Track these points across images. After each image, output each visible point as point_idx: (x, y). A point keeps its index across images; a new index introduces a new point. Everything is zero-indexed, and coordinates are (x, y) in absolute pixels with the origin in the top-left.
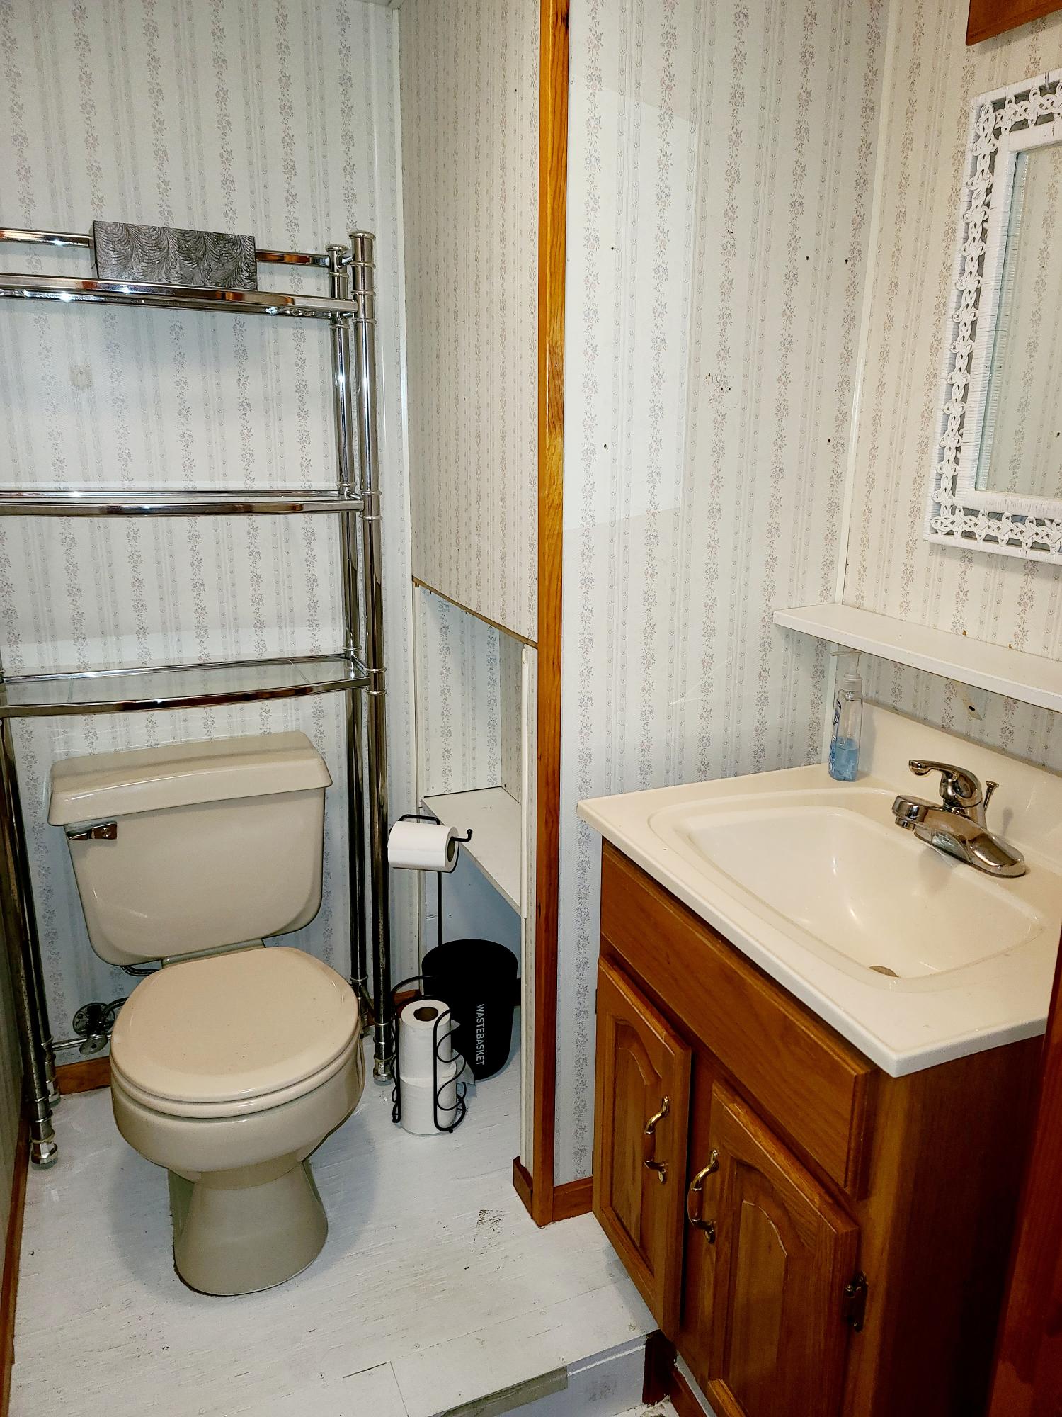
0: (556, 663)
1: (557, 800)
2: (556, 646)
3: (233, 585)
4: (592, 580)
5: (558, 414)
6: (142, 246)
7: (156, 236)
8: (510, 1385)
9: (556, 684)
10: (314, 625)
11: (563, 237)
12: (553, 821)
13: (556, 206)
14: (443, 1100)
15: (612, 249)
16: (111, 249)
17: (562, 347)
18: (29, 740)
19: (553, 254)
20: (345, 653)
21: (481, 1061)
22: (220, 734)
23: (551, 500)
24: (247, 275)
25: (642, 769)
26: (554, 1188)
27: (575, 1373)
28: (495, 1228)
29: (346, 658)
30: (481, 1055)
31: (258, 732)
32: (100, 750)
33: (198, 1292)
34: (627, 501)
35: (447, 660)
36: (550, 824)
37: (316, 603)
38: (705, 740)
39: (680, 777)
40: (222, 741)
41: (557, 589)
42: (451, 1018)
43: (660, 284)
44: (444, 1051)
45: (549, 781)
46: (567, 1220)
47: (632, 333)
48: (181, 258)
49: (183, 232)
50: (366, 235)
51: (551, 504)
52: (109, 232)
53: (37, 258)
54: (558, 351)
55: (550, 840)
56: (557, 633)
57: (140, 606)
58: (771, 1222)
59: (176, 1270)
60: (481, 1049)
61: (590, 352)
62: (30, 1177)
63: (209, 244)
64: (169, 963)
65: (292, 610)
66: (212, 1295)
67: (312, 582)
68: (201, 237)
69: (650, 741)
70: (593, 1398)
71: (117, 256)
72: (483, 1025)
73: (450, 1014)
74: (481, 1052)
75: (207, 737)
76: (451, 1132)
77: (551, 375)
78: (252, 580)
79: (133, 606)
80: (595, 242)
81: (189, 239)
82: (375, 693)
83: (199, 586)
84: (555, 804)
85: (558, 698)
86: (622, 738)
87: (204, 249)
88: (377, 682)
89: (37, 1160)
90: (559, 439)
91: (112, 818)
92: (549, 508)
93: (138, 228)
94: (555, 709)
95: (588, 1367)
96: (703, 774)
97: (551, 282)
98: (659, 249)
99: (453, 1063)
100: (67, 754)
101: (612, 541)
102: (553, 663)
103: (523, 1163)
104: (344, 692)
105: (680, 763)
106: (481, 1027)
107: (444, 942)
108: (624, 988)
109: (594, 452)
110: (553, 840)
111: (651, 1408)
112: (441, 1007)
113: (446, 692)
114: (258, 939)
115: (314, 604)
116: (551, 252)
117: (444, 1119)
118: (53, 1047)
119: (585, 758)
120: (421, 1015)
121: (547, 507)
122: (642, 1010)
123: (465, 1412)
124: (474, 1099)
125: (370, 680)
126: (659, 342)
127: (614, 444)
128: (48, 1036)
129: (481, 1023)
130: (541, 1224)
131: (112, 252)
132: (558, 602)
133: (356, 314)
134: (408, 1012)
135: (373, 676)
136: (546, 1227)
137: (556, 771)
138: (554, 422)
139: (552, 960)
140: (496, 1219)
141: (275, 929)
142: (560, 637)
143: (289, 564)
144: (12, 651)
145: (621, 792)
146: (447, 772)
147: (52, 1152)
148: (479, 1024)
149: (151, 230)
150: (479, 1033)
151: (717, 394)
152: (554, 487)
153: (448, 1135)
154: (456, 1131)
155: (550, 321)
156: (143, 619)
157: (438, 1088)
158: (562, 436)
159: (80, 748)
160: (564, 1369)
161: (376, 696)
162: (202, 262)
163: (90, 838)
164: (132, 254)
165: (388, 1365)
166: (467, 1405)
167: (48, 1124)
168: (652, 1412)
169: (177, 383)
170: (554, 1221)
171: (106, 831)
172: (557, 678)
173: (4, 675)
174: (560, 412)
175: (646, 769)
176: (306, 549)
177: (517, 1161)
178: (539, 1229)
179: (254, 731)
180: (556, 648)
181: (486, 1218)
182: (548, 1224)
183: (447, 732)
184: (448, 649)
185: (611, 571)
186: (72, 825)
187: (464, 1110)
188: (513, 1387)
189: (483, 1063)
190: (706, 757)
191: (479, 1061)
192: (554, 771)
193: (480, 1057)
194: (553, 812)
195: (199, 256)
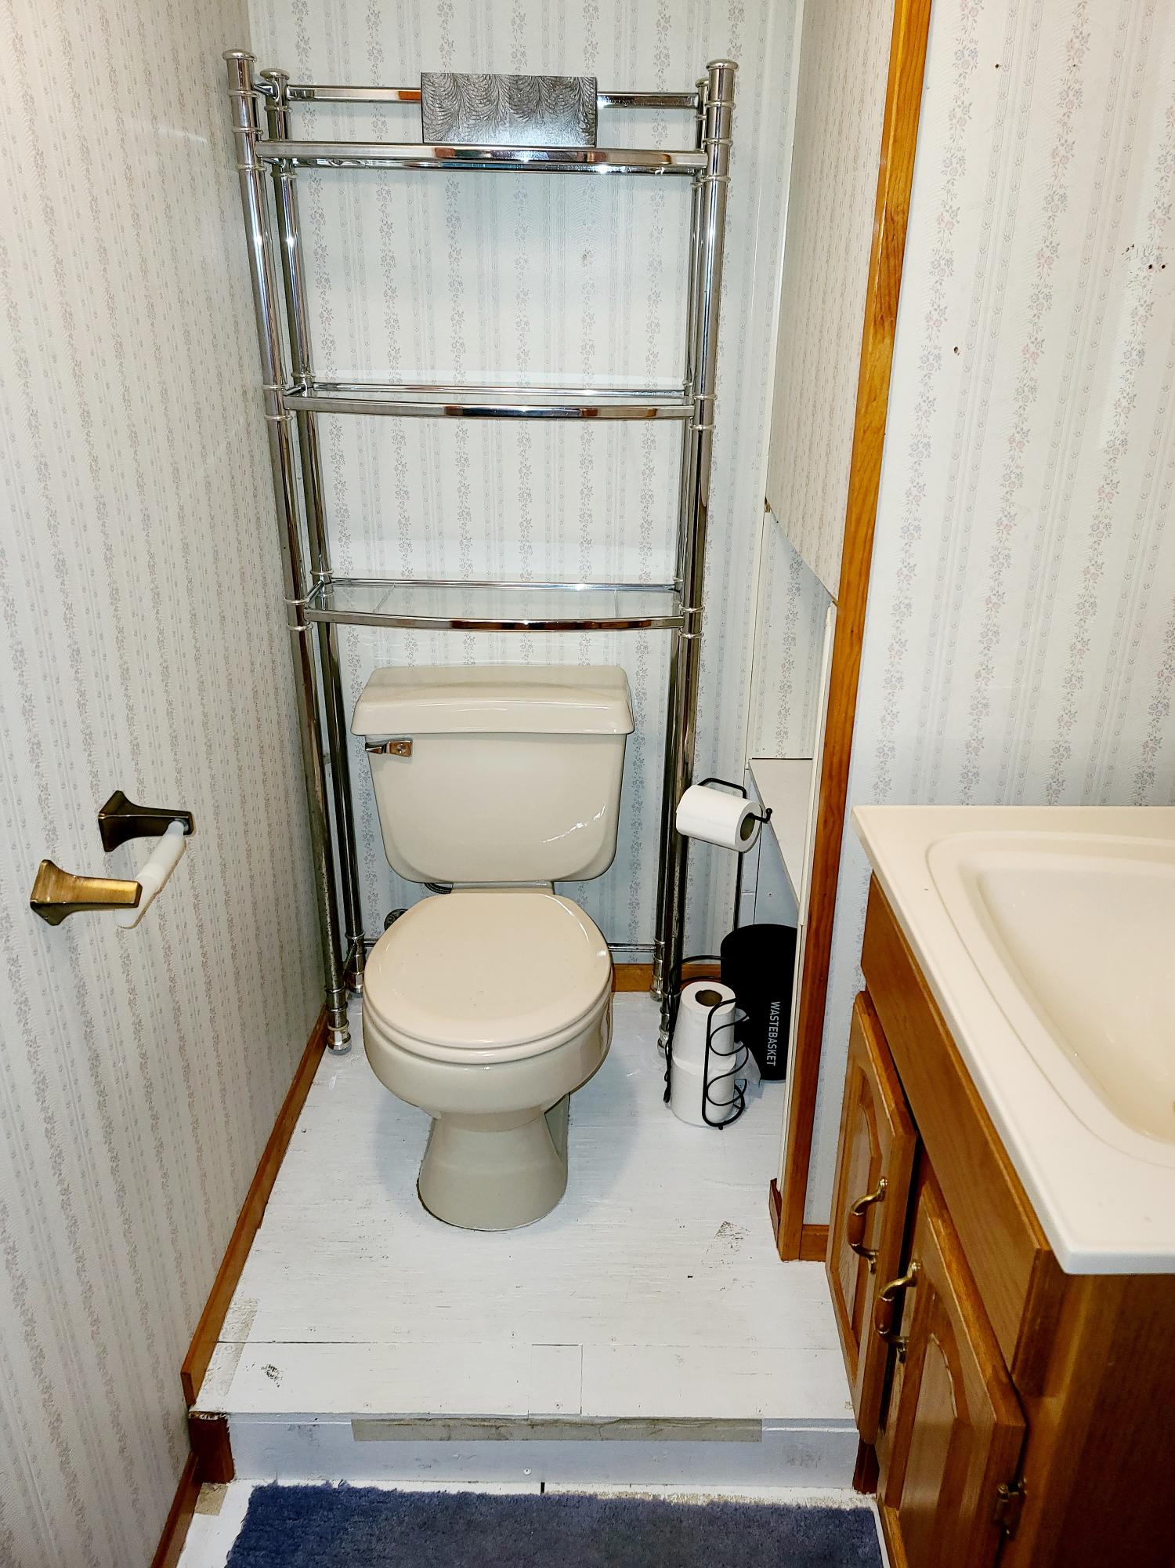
0: (856, 631)
1: (842, 798)
2: (858, 610)
3: (562, 496)
4: (918, 528)
5: (889, 304)
6: (470, 99)
7: (486, 86)
8: (694, 1416)
9: (853, 657)
10: (646, 547)
11: (921, 56)
12: (834, 822)
13: (914, 12)
14: (715, 1092)
15: (997, 66)
16: (437, 106)
17: (906, 212)
18: (355, 644)
19: (904, 80)
20: (676, 584)
21: (773, 1061)
22: (537, 660)
23: (869, 421)
24: (585, 126)
25: (965, 776)
26: (804, 1225)
27: (771, 1429)
28: (734, 1245)
29: (675, 590)
30: (772, 1055)
31: (576, 662)
32: (418, 662)
33: (430, 1213)
34: (980, 425)
35: (795, 603)
36: (830, 824)
37: (650, 523)
38: (1061, 751)
39: (1020, 793)
40: (540, 667)
41: (866, 536)
42: (736, 1006)
43: (1067, 115)
44: (721, 1041)
45: (834, 773)
46: (815, 1263)
47: (1015, 188)
48: (512, 111)
49: (516, 78)
50: (726, 65)
51: (869, 426)
52: (436, 85)
53: (382, 119)
54: (899, 218)
55: (829, 842)
56: (860, 593)
57: (465, 514)
58: (949, 1373)
59: (418, 1185)
60: (774, 1049)
61: (947, 218)
62: (323, 1058)
63: (544, 92)
64: (460, 888)
65: (622, 530)
66: (441, 1220)
67: (647, 498)
68: (536, 82)
69: (981, 741)
70: (792, 1461)
71: (443, 113)
72: (777, 1024)
73: (734, 1004)
74: (772, 1052)
75: (523, 661)
76: (721, 1128)
77: (885, 251)
78: (582, 492)
79: (459, 514)
80: (970, 58)
81: (522, 86)
82: (690, 636)
83: (526, 495)
84: (839, 802)
85: (855, 675)
86: (940, 733)
87: (538, 98)
88: (693, 623)
89: (332, 1047)
90: (887, 340)
91: (409, 736)
92: (864, 432)
93: (467, 77)
94: (849, 688)
95: (788, 1429)
96: (1054, 794)
97: (897, 120)
98: (1070, 63)
99: (733, 1057)
100: (389, 662)
101: (953, 478)
102: (852, 631)
103: (779, 1187)
104: (670, 630)
105: (1021, 775)
106: (775, 1026)
107: (741, 925)
108: (870, 1040)
109: (938, 357)
110: (832, 845)
111: (861, 1496)
112: (727, 993)
113: (790, 640)
114: (548, 881)
115: (647, 525)
116: (901, 78)
117: (714, 1114)
118: (365, 942)
119: (884, 752)
120: (701, 997)
121: (862, 431)
122: (879, 1072)
123: (641, 1426)
124: (757, 1101)
125: (684, 620)
126: (1057, 201)
127: (970, 347)
128: (360, 931)
129: (775, 1021)
130: (785, 1258)
131: (438, 110)
132: (866, 554)
133: (706, 171)
134: (689, 993)
135: (688, 616)
136: (790, 1262)
137: (844, 764)
138: (882, 317)
139: (820, 981)
140: (738, 1236)
141: (563, 875)
142: (864, 599)
143: (623, 477)
144: (343, 551)
145: (931, 802)
146: (782, 734)
147: (345, 1041)
148: (772, 1022)
149: (482, 79)
150: (772, 1031)
151: (1142, 275)
152: (875, 404)
153: (716, 1130)
154: (726, 1129)
155: (891, 176)
156: (467, 528)
157: (708, 1082)
158: (893, 337)
159: (400, 659)
160: (759, 1422)
161: (689, 640)
162: (535, 115)
163: (385, 752)
164: (459, 111)
165: (579, 1348)
166: (644, 1419)
167: (343, 1016)
168: (861, 1501)
169: (517, 262)
170: (800, 1259)
171: (401, 747)
172: (856, 649)
173: (333, 576)
174: (893, 303)
175: (970, 776)
176: (645, 460)
177: (774, 1182)
178: (781, 1262)
179: (572, 661)
180: (858, 612)
181: (728, 1231)
182: (792, 1260)
183: (786, 688)
184: (798, 589)
185: (947, 519)
186: (372, 737)
187: (742, 1109)
188: (697, 1420)
189: (774, 1063)
190: (1062, 772)
191: (770, 1061)
192: (841, 762)
193: (771, 1057)
194: (836, 812)
195: (532, 107)
